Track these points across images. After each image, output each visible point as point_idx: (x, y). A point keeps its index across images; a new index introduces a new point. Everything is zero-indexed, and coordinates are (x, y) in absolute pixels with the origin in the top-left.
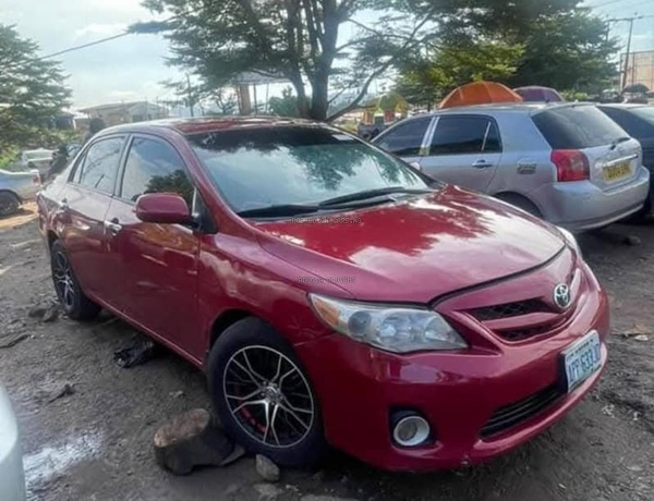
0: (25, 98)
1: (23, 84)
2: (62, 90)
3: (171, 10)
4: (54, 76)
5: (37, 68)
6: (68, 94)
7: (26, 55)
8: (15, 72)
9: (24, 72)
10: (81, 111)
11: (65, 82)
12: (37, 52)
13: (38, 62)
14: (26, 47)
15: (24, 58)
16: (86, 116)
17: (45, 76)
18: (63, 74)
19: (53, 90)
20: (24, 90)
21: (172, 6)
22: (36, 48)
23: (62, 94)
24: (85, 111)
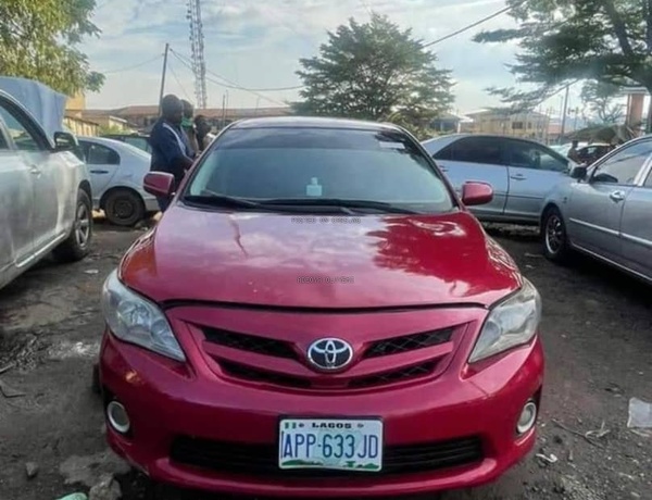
0: (416, 101)
1: (416, 89)
2: (446, 95)
3: (536, 17)
4: (444, 83)
5: (432, 77)
6: (451, 99)
7: (424, 65)
8: (414, 80)
9: (420, 80)
10: (468, 116)
11: (451, 89)
12: (433, 62)
13: (433, 71)
14: (428, 58)
15: (424, 68)
16: (471, 120)
17: (437, 82)
18: (451, 81)
19: (440, 95)
20: (415, 94)
21: (537, 13)
22: (434, 59)
23: (446, 99)
24: (471, 116)
